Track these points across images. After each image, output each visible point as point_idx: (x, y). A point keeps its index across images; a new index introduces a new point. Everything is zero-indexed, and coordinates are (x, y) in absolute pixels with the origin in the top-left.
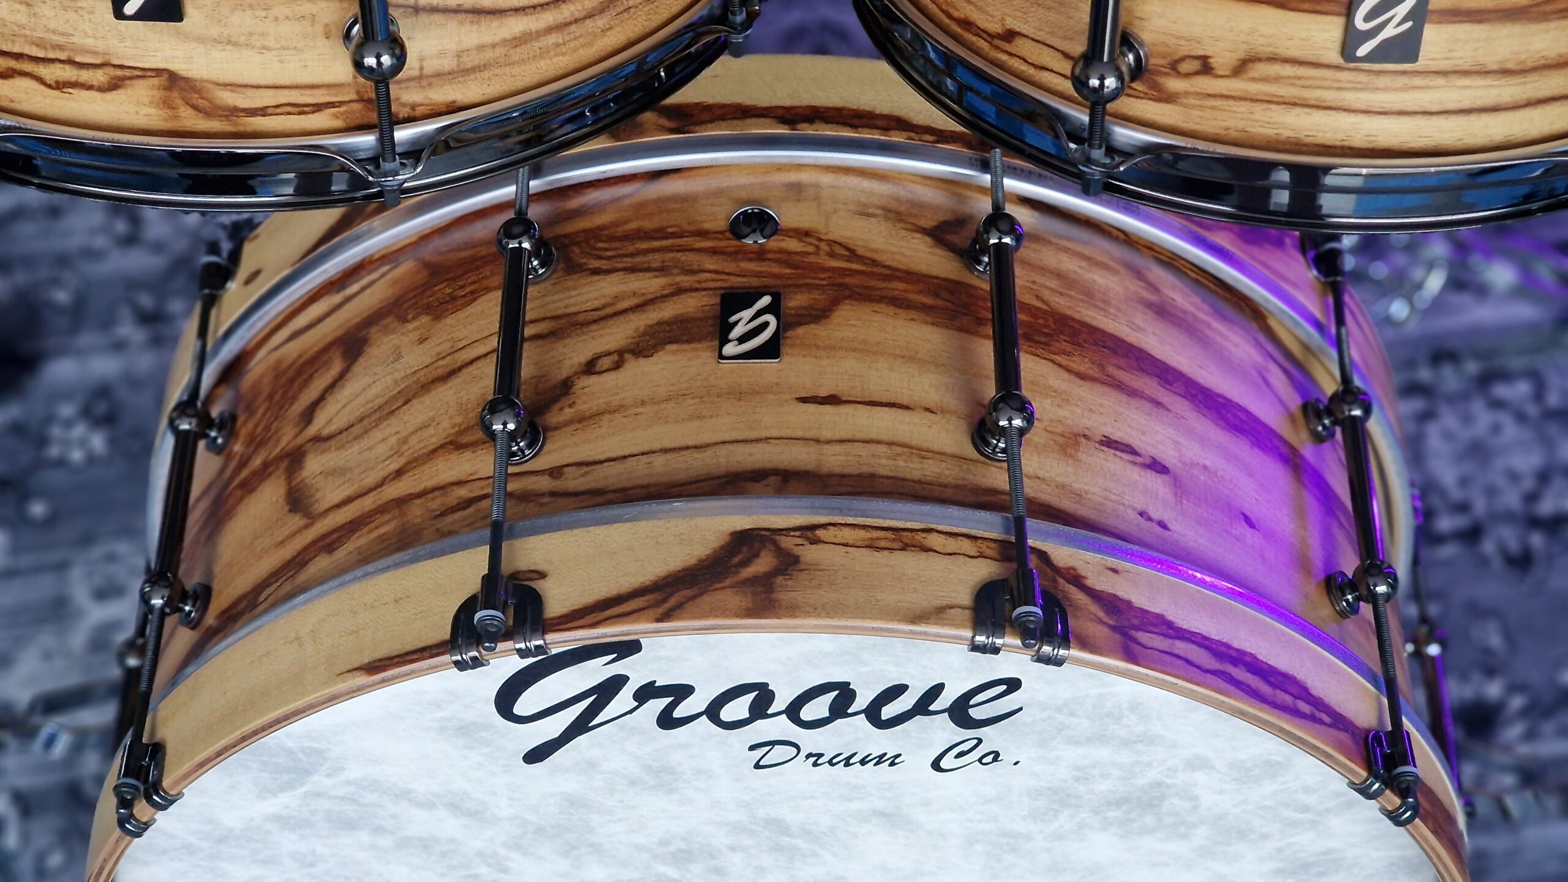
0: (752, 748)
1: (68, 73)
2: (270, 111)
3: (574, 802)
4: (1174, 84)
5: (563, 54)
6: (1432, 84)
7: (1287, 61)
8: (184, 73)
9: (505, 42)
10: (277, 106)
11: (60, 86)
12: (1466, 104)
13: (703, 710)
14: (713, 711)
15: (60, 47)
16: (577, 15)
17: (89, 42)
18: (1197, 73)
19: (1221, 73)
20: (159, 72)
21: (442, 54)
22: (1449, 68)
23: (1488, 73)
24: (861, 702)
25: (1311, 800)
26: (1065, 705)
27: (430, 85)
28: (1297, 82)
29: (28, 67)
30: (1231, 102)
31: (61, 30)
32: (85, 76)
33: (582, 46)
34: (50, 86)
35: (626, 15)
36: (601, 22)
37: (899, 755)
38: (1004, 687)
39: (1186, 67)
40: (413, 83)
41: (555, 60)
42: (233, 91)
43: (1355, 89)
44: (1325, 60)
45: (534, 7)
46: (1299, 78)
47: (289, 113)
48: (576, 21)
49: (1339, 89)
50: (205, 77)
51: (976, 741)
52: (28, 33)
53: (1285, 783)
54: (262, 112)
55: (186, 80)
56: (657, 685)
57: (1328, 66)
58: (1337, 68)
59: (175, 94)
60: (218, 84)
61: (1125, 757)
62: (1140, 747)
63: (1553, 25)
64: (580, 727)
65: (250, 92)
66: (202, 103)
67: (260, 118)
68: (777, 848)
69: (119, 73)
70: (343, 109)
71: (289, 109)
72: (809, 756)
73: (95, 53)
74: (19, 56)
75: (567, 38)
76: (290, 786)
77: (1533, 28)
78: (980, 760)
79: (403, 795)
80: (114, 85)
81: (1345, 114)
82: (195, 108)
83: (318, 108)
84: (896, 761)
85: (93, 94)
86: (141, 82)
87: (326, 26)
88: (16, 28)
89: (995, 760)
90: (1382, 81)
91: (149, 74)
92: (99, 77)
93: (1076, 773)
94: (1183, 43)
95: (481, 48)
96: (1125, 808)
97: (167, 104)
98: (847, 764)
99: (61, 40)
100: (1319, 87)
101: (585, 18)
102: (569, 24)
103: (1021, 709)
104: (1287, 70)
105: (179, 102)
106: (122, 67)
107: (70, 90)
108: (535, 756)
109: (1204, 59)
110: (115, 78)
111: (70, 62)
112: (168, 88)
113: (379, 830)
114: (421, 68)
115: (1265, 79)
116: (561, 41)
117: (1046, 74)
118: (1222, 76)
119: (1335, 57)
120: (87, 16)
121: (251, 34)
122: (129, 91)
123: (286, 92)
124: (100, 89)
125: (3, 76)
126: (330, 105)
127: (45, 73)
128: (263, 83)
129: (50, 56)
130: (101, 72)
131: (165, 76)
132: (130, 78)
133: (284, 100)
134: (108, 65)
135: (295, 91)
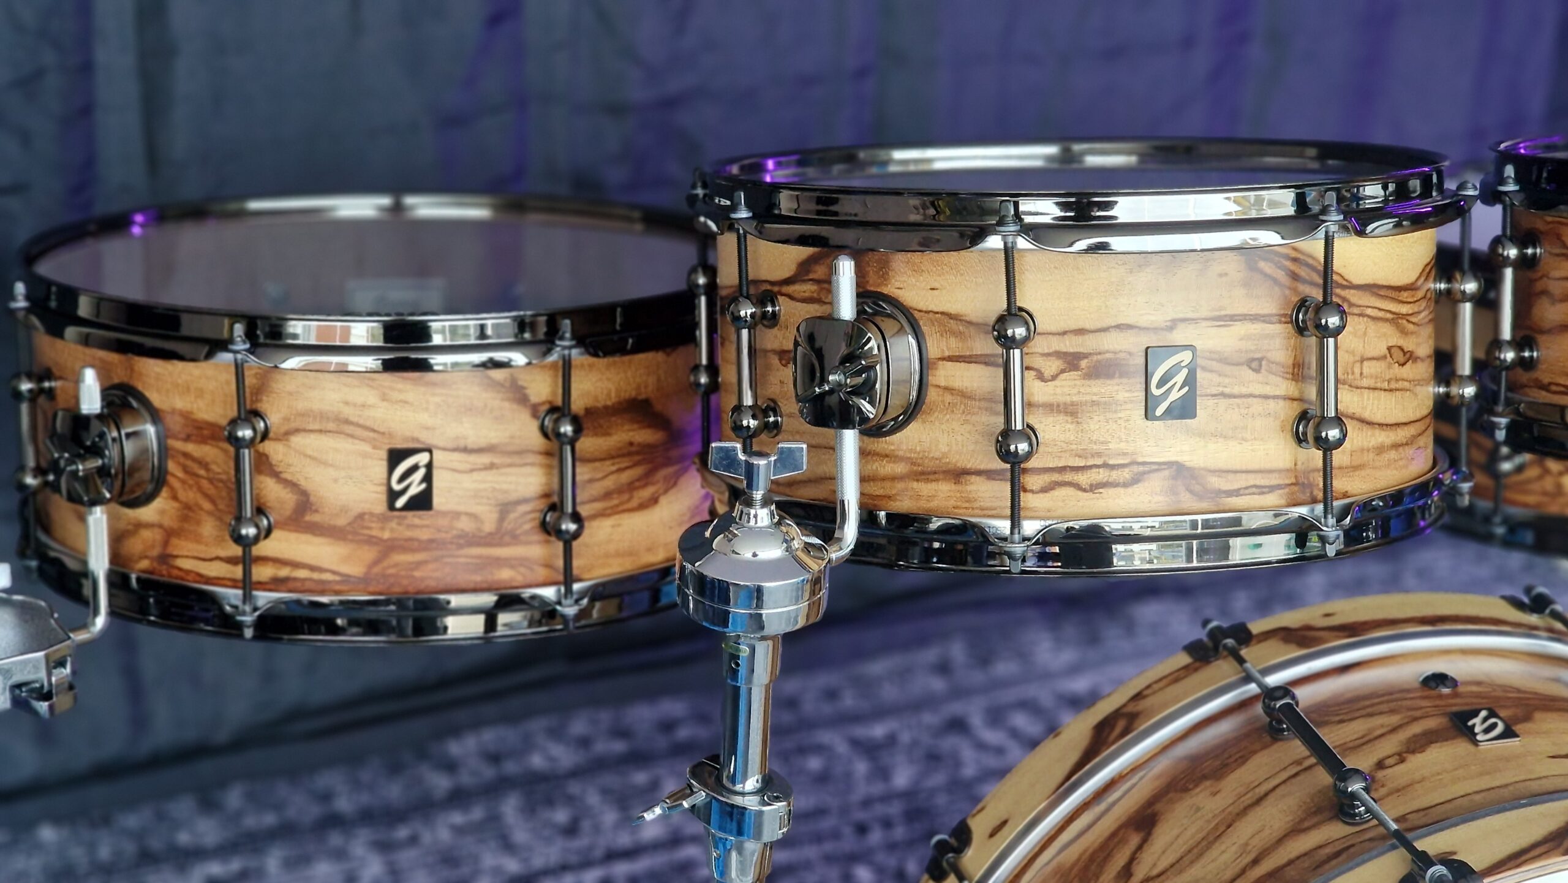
1: (1101, 475)
2: (1242, 492)
8: (1188, 464)
9: (1372, 449)
10: (1246, 488)
11: (1093, 488)
15: (1099, 454)
16: (1403, 440)
17: (1123, 445)
20: (1169, 464)
29: (1068, 477)
31: (1102, 439)
32: (1115, 475)
34: (1085, 490)
42: (1219, 476)
47: (1254, 494)
48: (1402, 445)
50: (1202, 465)
52: (1074, 447)
54: (1236, 493)
55: (1189, 469)
59: (1179, 481)
60: (1210, 471)
65: (1230, 476)
66: (1197, 488)
67: (1234, 498)
69: (1141, 468)
70: (1290, 489)
71: (1254, 490)
73: (1125, 454)
74: (1062, 469)
75: (1398, 457)
80: (1135, 480)
82: (1191, 492)
83: (1270, 489)
85: (1121, 490)
86: (1156, 474)
87: (1284, 421)
88: (1064, 445)
91: (1163, 467)
92: (1126, 474)
97: (1173, 491)
99: (1098, 448)
105: (1180, 487)
106: (1144, 463)
107: (1101, 490)
110: (1137, 473)
111: (1105, 465)
112: (1175, 477)
116: (1396, 458)
120: (1123, 424)
121: (1236, 428)
122: (1146, 484)
123: (1252, 476)
124: (1125, 485)
125: (1045, 490)
126: (1279, 487)
127: (1083, 479)
128: (1238, 467)
129: (1089, 464)
130: (1127, 470)
131: (1175, 467)
132: (1149, 472)
133: (1252, 483)
134: (1134, 463)
135: (1260, 475)
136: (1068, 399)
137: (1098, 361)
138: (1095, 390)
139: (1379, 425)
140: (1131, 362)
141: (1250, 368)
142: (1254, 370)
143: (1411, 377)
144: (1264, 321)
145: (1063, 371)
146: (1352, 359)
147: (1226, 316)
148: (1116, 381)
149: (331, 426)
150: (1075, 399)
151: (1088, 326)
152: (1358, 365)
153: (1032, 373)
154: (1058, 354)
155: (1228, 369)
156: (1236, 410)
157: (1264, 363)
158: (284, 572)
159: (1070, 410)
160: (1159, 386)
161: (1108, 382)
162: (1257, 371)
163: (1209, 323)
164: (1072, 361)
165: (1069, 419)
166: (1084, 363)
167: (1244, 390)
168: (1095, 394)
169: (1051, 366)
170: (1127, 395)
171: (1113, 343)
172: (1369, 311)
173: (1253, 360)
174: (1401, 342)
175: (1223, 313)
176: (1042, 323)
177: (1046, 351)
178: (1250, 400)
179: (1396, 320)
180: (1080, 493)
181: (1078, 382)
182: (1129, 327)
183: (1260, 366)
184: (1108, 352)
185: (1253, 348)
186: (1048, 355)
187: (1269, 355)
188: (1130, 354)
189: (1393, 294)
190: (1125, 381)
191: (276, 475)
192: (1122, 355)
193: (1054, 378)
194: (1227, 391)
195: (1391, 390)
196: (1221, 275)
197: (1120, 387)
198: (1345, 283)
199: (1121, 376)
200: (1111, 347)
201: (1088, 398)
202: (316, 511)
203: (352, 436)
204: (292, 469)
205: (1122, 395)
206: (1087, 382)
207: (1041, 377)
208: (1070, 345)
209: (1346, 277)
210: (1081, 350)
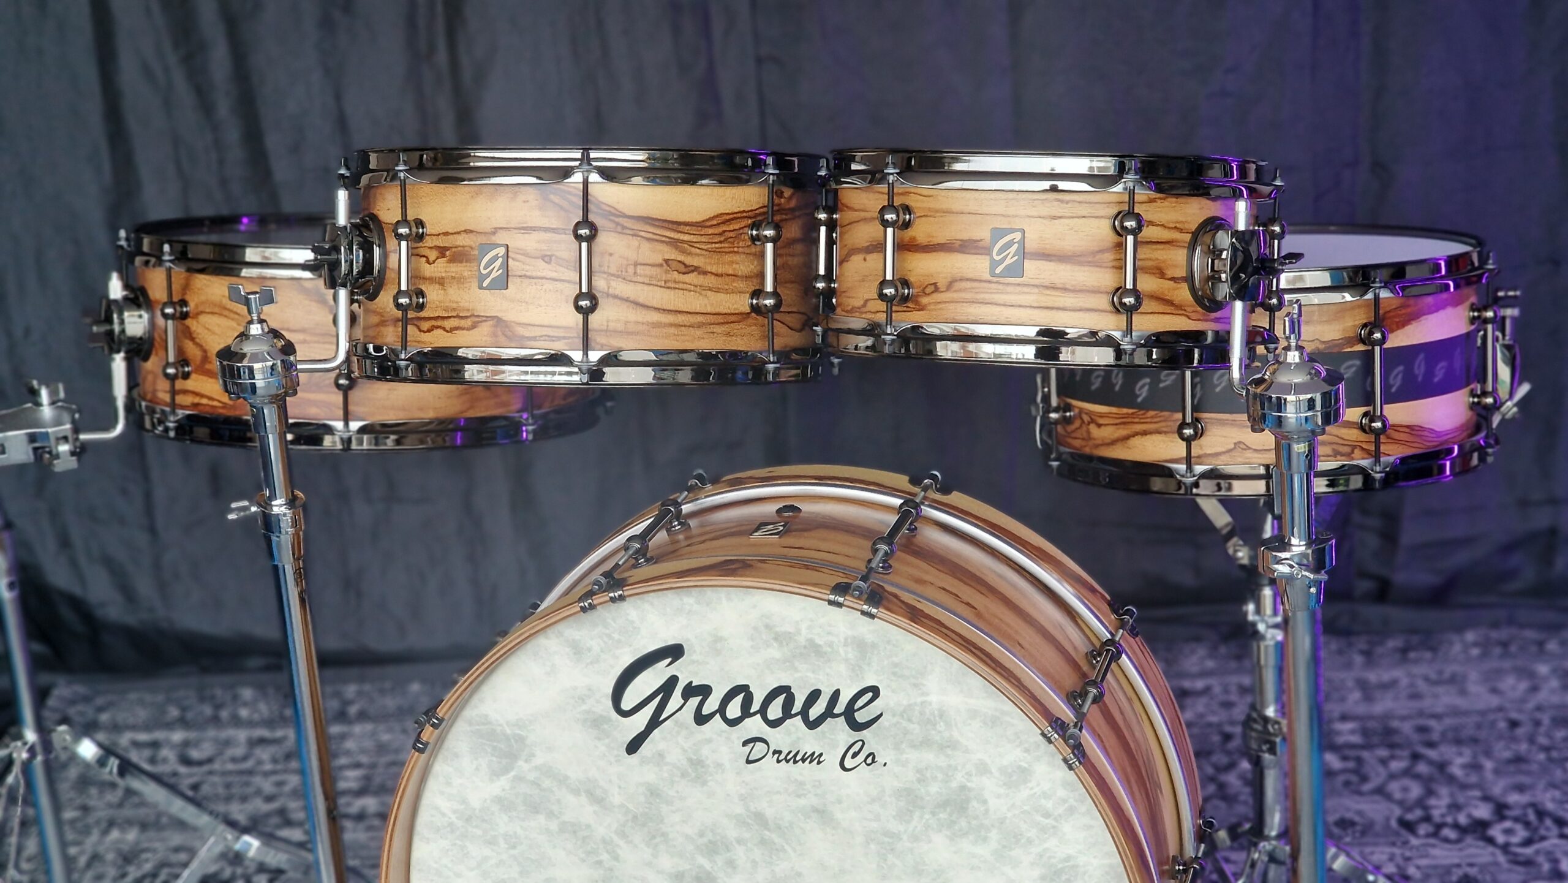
0: (745, 743)
1: (456, 322)
2: (538, 339)
3: (653, 793)
4: (924, 300)
5: (677, 341)
6: (1032, 291)
7: (967, 280)
8: (504, 318)
9: (648, 324)
10: (541, 336)
11: (451, 330)
12: (1049, 305)
13: (717, 708)
14: (722, 710)
15: (454, 310)
16: (686, 323)
17: (466, 305)
18: (933, 292)
19: (942, 290)
20: (494, 317)
21: (618, 320)
22: (1038, 284)
23: (1057, 288)
24: (798, 706)
25: (1049, 805)
26: (904, 711)
27: (611, 335)
28: (974, 290)
29: (439, 323)
30: (947, 304)
31: (456, 300)
32: (463, 323)
33: (688, 341)
34: (447, 331)
35: (712, 335)
36: (698, 332)
37: (821, 755)
38: (870, 695)
39: (929, 290)
40: (603, 333)
41: (673, 342)
42: (524, 328)
43: (998, 293)
44: (984, 279)
45: (664, 310)
46: (973, 288)
47: (547, 341)
48: (685, 326)
49: (991, 293)
50: (513, 320)
51: (860, 743)
52: (443, 304)
53: (1032, 789)
54: (535, 339)
55: (504, 321)
56: (693, 685)
57: (985, 281)
58: (990, 282)
59: (499, 329)
60: (518, 324)
61: (942, 761)
62: (949, 751)
63: (1086, 268)
64: (655, 722)
65: (530, 328)
66: (509, 333)
67: (533, 342)
68: (763, 842)
69: (477, 319)
70: (570, 341)
71: (547, 338)
72: (775, 752)
73: (468, 310)
74: (438, 318)
75: (680, 333)
76: (506, 770)
77: (1077, 268)
78: (865, 761)
79: (563, 781)
80: (474, 326)
81: (995, 306)
82: (506, 336)
83: (559, 338)
84: (821, 760)
85: (467, 332)
86: (483, 324)
87: (567, 296)
88: (438, 303)
89: (873, 761)
90: (1010, 289)
91: (489, 319)
92: (468, 323)
93: (918, 775)
94: (926, 278)
95: (637, 323)
96: (948, 810)
97: (495, 335)
98: (795, 762)
99: (454, 305)
100: (982, 293)
101: (689, 326)
102: (682, 326)
103: (881, 715)
104: (968, 285)
105: (500, 333)
106: (478, 316)
107: (456, 332)
108: (633, 747)
109: (935, 284)
110: (474, 322)
111: (458, 317)
112: (496, 326)
113: (551, 815)
114: (608, 326)
115: (960, 291)
116: (676, 333)
117: (878, 314)
118: (942, 292)
119: (987, 276)
120: (467, 291)
121: (534, 298)
123: (546, 329)
124: (468, 329)
125: (429, 331)
126: (564, 338)
127: (448, 324)
128: (537, 323)
129: (450, 315)
130: (469, 320)
131: (496, 320)
132: (481, 322)
133: (544, 333)
134: (473, 315)
135: (550, 329)
136: (439, 275)
137: (454, 252)
138: (453, 269)
139: (655, 309)
140: (472, 253)
141: (544, 260)
142: (546, 262)
143: (696, 282)
144: (554, 232)
145: (438, 258)
146: (625, 262)
147: (527, 227)
148: (464, 264)
149: (216, 310)
150: (444, 275)
151: (450, 231)
152: (632, 267)
153: (425, 259)
154: (437, 248)
155: (528, 260)
156: (534, 286)
157: (553, 258)
158: (197, 400)
159: (441, 282)
160: (485, 269)
161: (459, 265)
162: (549, 263)
163: (516, 231)
164: (442, 251)
165: (441, 287)
166: (448, 253)
167: (539, 274)
168: (453, 272)
169: (433, 255)
170: (469, 273)
171: (461, 240)
172: (642, 234)
173: (546, 256)
174: (681, 258)
175: (525, 225)
176: (429, 229)
177: (431, 246)
178: (544, 281)
179: (674, 243)
180: (445, 333)
181: (445, 265)
182: (471, 231)
183: (551, 260)
184: (460, 246)
185: (546, 248)
186: (430, 248)
187: (557, 254)
188: (472, 248)
189: (675, 227)
190: (468, 264)
191: (193, 339)
192: (466, 248)
193: (434, 262)
194: (528, 274)
195: (668, 288)
196: (524, 202)
197: (465, 268)
198: (618, 213)
199: (466, 262)
200: (461, 244)
201: (450, 274)
202: (210, 362)
203: (226, 316)
204: (200, 336)
205: (466, 274)
206: (448, 264)
207: (428, 262)
208: (441, 242)
209: (621, 210)
210: (447, 245)
